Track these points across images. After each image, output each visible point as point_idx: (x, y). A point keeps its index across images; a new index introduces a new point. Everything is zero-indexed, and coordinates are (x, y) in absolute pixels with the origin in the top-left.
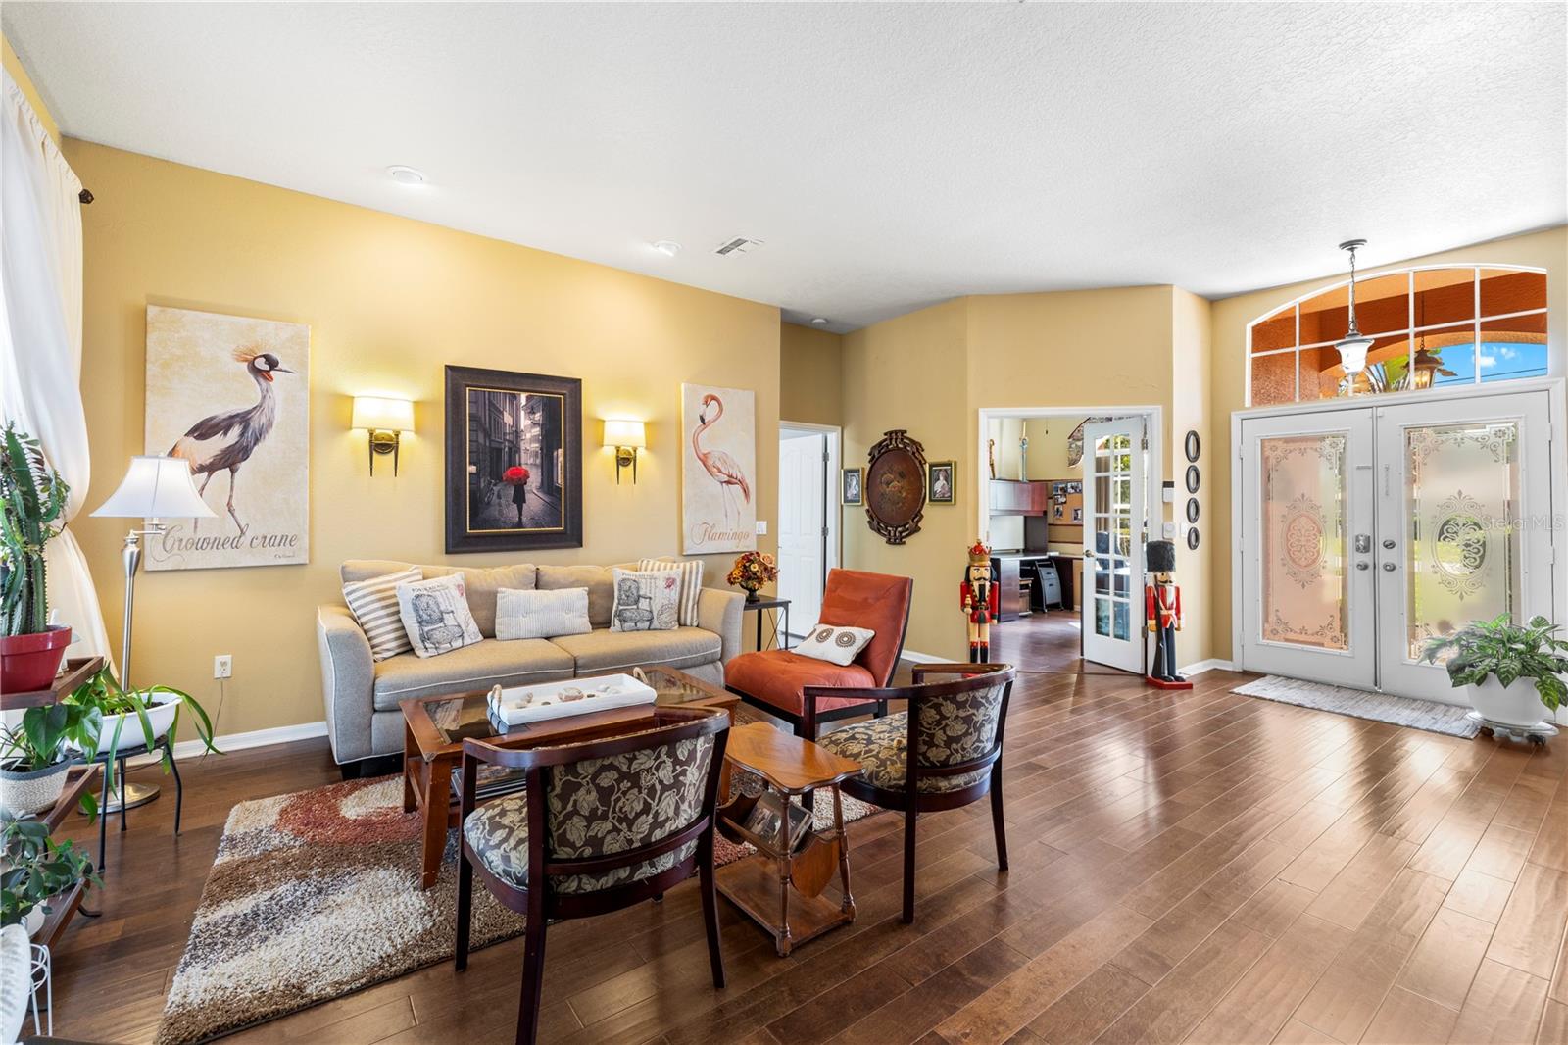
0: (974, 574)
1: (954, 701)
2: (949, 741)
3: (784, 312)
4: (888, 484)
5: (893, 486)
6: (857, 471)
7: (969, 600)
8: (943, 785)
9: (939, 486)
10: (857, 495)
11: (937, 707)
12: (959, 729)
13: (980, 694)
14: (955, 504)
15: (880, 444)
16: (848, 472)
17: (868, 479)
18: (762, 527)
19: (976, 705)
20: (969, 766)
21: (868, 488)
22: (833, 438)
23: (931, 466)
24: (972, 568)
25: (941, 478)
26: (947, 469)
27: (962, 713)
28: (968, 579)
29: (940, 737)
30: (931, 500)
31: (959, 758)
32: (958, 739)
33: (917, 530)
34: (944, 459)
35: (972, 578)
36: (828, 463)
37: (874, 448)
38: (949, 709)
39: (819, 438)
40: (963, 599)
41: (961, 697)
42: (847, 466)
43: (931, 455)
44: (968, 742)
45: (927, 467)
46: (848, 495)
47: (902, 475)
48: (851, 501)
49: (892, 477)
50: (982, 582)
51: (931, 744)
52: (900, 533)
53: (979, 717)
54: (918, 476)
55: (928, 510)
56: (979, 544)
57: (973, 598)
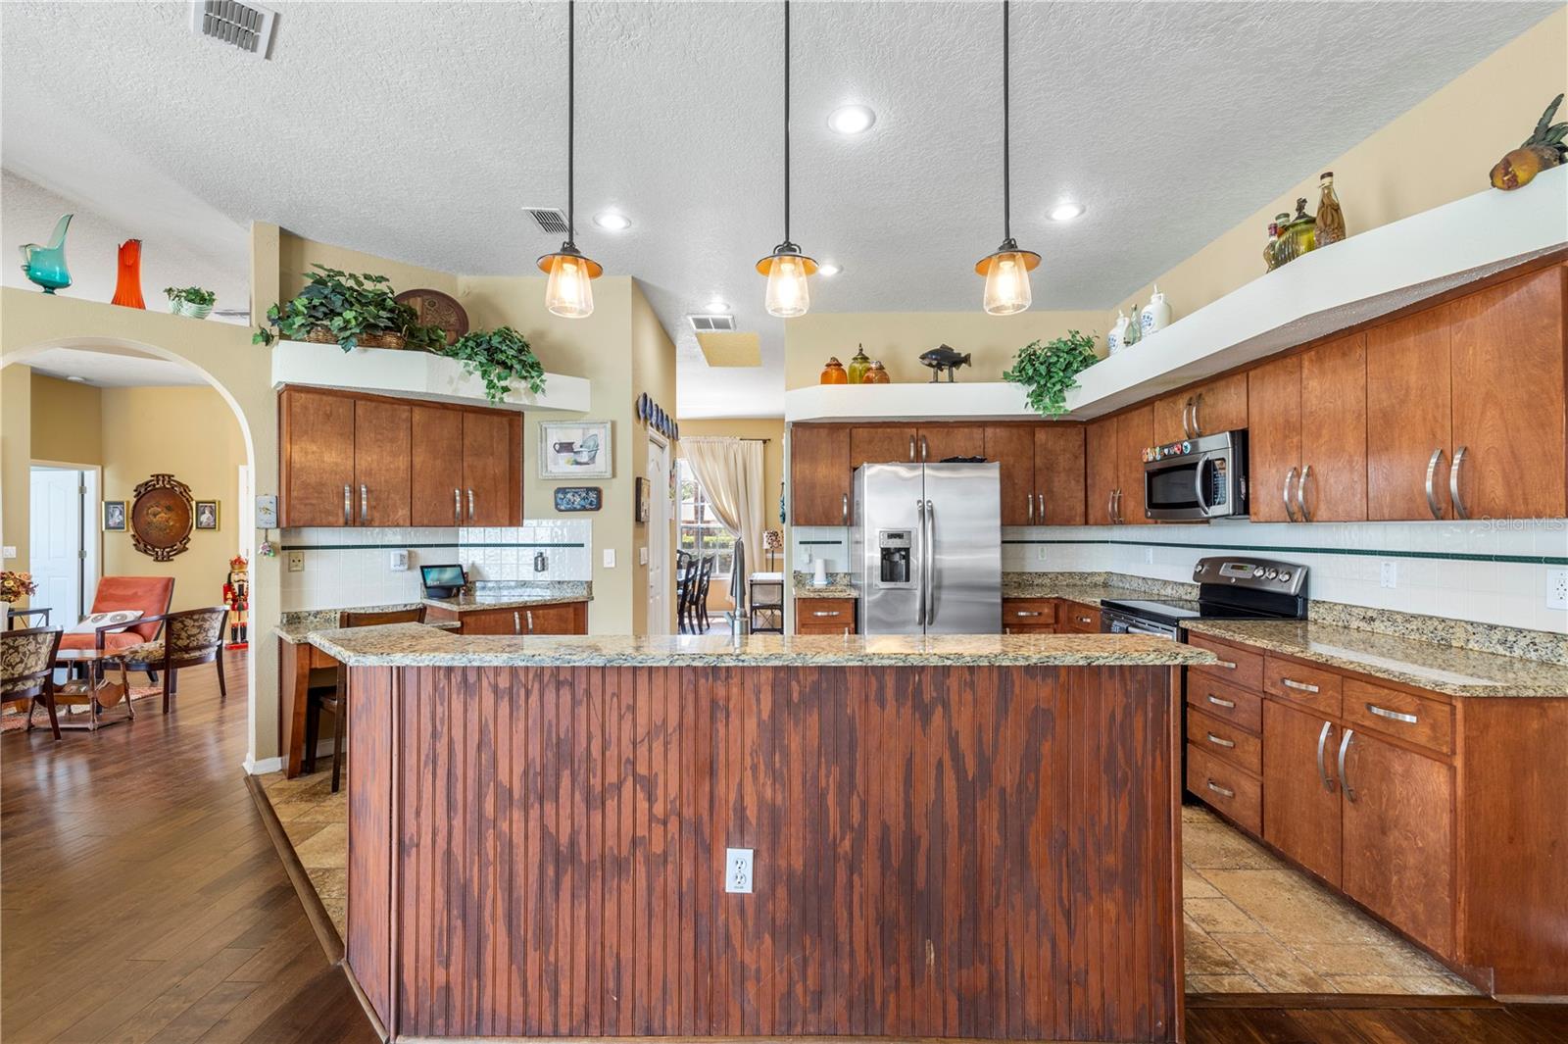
0: (234, 577)
1: (191, 619)
2: (189, 637)
3: (33, 369)
4: (155, 515)
5: (160, 516)
6: (122, 503)
7: (230, 595)
8: (186, 656)
9: (204, 518)
10: (122, 522)
11: (182, 622)
12: (195, 631)
13: (207, 616)
14: (219, 530)
15: (147, 483)
16: (108, 504)
17: (134, 511)
18: (12, 551)
19: (204, 620)
20: (200, 648)
21: (133, 518)
22: (92, 476)
23: (197, 503)
24: (233, 574)
25: (207, 512)
26: (213, 506)
27: (196, 624)
28: (229, 582)
29: (184, 635)
30: (197, 528)
31: (195, 643)
32: (194, 636)
33: (185, 549)
34: (210, 499)
35: (232, 581)
36: (85, 495)
37: (138, 486)
38: (189, 622)
39: (75, 474)
40: (225, 594)
41: (196, 617)
42: (108, 498)
43: (197, 495)
44: (200, 637)
45: (194, 504)
46: (110, 523)
47: (169, 509)
48: (114, 528)
49: (160, 510)
50: (241, 583)
51: (179, 638)
52: (168, 553)
53: (207, 625)
54: (184, 511)
55: (194, 534)
56: (239, 558)
57: (234, 594)
